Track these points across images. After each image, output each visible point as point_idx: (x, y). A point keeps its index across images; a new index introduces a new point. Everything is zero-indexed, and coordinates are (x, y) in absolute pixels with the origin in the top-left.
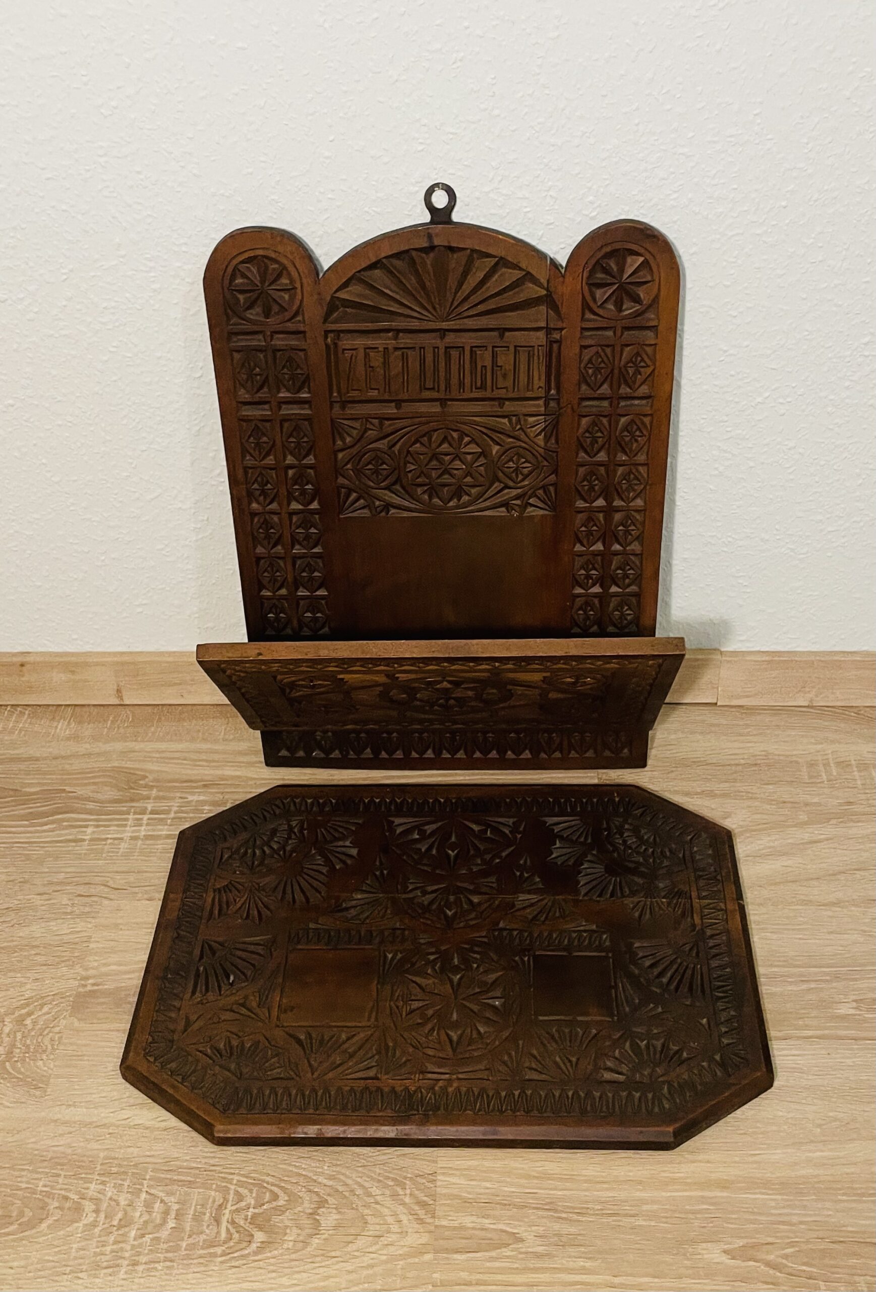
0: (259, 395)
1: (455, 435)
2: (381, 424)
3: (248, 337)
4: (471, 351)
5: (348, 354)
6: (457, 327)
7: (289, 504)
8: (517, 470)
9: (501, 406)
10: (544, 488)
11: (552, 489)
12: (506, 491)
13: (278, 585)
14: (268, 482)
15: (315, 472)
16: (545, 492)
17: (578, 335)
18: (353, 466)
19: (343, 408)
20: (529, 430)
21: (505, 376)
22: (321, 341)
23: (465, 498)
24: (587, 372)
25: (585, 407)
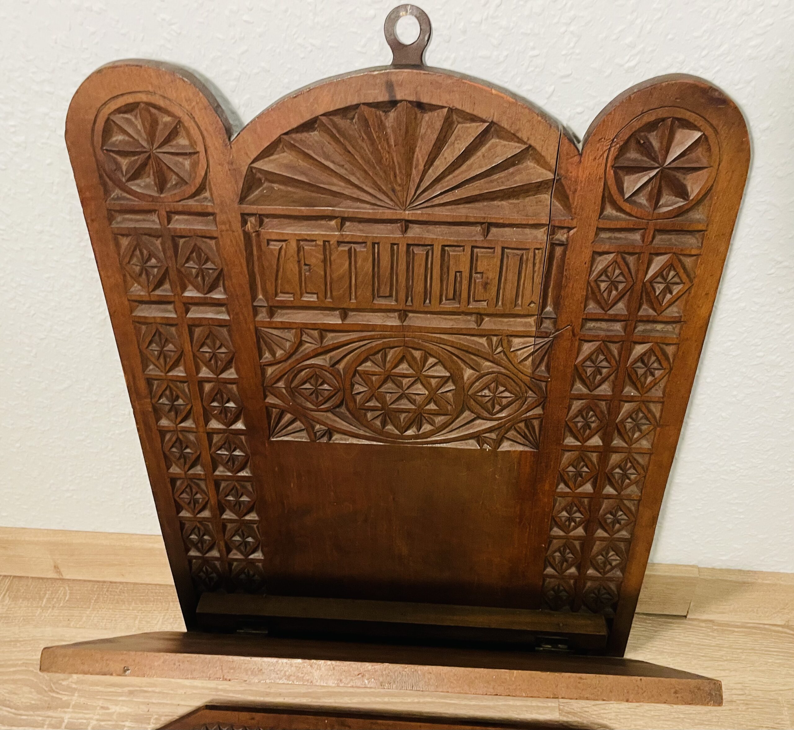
0: (158, 292)
1: (417, 354)
2: (322, 338)
3: (138, 217)
4: (443, 250)
5: (275, 246)
6: (424, 218)
7: (207, 422)
8: (493, 401)
9: (479, 322)
10: (528, 422)
11: (536, 423)
12: (478, 421)
13: (198, 507)
14: (177, 398)
15: (238, 387)
16: (527, 426)
17: (592, 235)
18: (285, 383)
19: (271, 313)
20: (513, 354)
21: (486, 285)
22: (236, 225)
23: (426, 427)
24: (599, 287)
25: (590, 329)
